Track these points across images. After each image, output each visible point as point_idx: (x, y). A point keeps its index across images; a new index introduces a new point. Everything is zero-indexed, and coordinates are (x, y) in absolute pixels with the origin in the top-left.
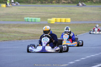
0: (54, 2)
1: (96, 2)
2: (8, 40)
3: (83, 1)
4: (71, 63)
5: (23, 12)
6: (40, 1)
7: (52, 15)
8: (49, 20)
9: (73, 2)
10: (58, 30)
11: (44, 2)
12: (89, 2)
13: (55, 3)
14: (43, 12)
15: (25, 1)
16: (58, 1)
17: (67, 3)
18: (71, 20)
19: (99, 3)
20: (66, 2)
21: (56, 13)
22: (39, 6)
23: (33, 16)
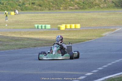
0: (61, 8)
1: (103, 7)
2: (24, 48)
3: (90, 6)
5: (32, 19)
6: (48, 7)
7: (61, 21)
8: (59, 26)
9: (80, 8)
11: (51, 8)
12: (97, 8)
13: (63, 9)
15: (33, 8)
16: (65, 7)
17: (75, 9)
18: (81, 26)
19: (106, 8)
20: (73, 8)
21: (65, 20)
22: (47, 13)
23: (42, 23)
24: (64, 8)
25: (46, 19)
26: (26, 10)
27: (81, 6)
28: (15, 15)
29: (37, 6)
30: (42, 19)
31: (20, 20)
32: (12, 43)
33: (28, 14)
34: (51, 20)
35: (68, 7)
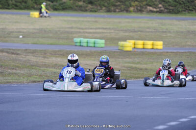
0: (132, 9)
3: (187, 8)
5: (72, 28)
6: (105, 7)
7: (127, 34)
8: (121, 43)
9: (168, 10)
10: (138, 63)
11: (112, 8)
13: (134, 11)
14: (110, 29)
15: (77, 6)
16: (139, 8)
17: (157, 12)
18: (164, 44)
20: (155, 10)
21: (135, 32)
22: (103, 17)
23: (91, 35)
24: (137, 9)
25: (97, 29)
26: (64, 9)
27: (169, 6)
28: (40, 18)
29: (84, 2)
30: (91, 29)
31: (49, 27)
32: (22, 72)
33: (66, 18)
34: (108, 31)
35: (144, 7)
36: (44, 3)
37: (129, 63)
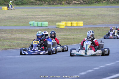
0: (63, 2)
1: (113, 2)
2: (10, 49)
4: (83, 73)
5: (28, 15)
6: (47, 2)
7: (61, 18)
8: (58, 23)
9: (86, 3)
10: (69, 35)
11: (52, 3)
12: (105, 2)
13: (65, 4)
14: (50, 15)
15: (30, 2)
17: (79, 4)
18: (83, 23)
19: (116, 3)
20: (77, 2)
21: (66, 16)
22: (46, 8)
23: (39, 19)
24: (67, 2)
25: (44, 15)
26: (22, 4)
28: (8, 10)
30: (39, 15)
31: (13, 16)
33: (24, 10)
35: (71, 1)
36: (11, 1)
37: (63, 35)
